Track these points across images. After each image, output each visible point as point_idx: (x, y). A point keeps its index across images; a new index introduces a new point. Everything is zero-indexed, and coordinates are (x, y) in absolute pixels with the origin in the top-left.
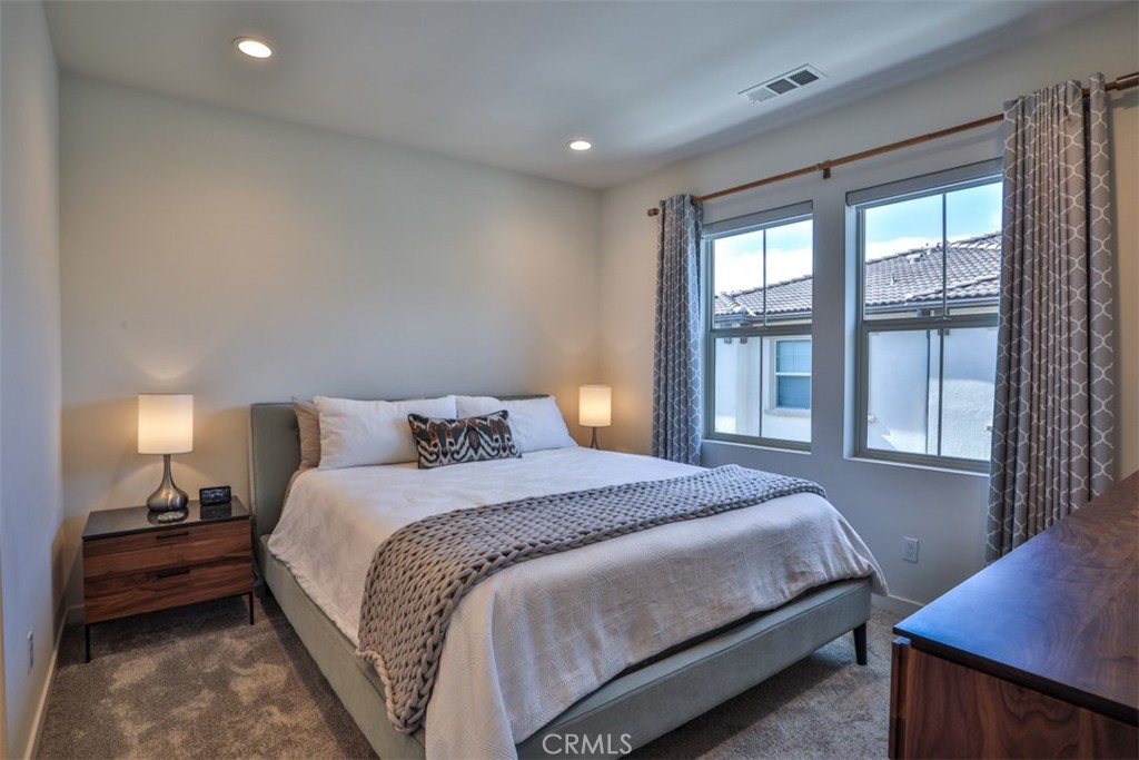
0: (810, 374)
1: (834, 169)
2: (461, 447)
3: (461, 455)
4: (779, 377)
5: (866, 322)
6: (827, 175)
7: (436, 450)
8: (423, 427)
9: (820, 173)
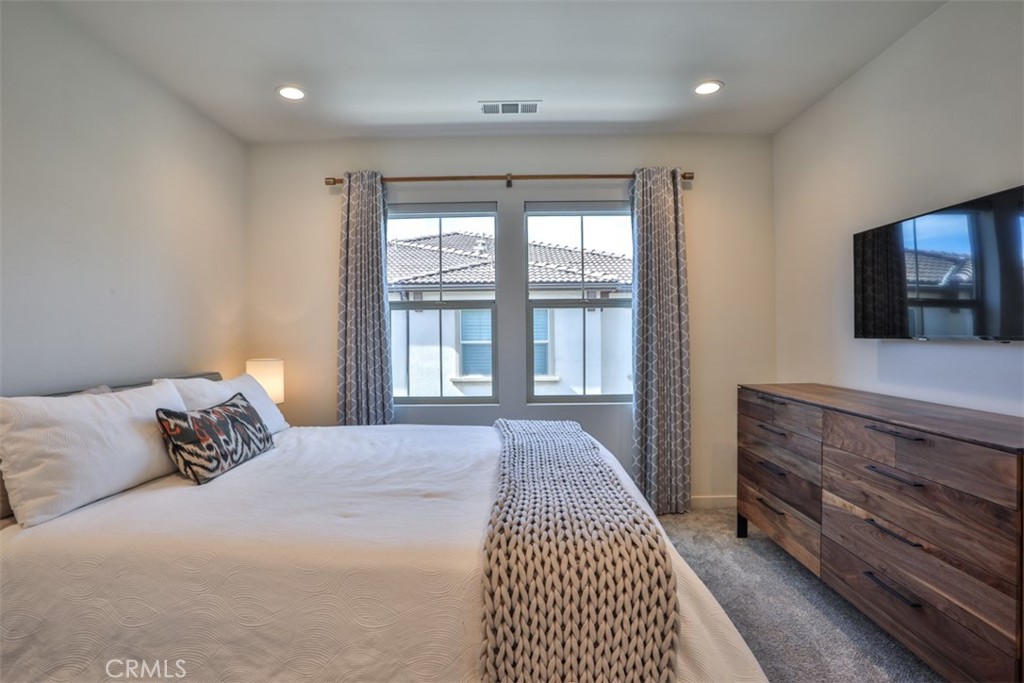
0: (490, 342)
1: (514, 182)
2: (237, 445)
3: (239, 454)
4: (464, 345)
5: (530, 301)
6: (509, 184)
7: (213, 453)
8: (185, 425)
9: (504, 182)
